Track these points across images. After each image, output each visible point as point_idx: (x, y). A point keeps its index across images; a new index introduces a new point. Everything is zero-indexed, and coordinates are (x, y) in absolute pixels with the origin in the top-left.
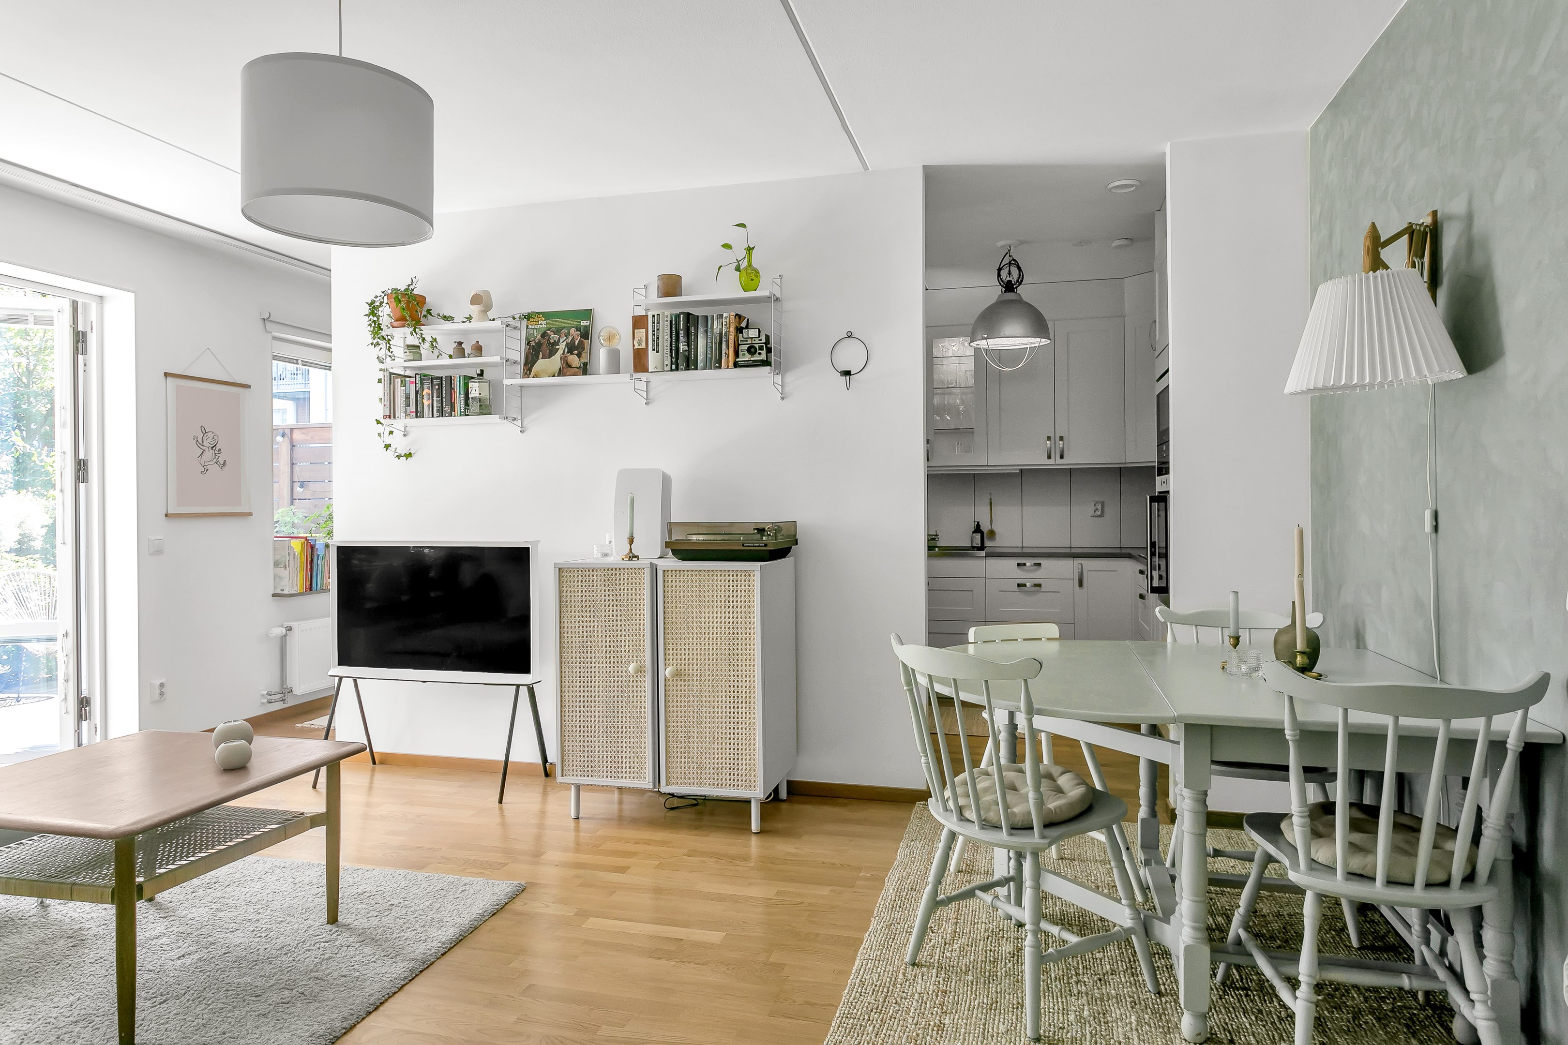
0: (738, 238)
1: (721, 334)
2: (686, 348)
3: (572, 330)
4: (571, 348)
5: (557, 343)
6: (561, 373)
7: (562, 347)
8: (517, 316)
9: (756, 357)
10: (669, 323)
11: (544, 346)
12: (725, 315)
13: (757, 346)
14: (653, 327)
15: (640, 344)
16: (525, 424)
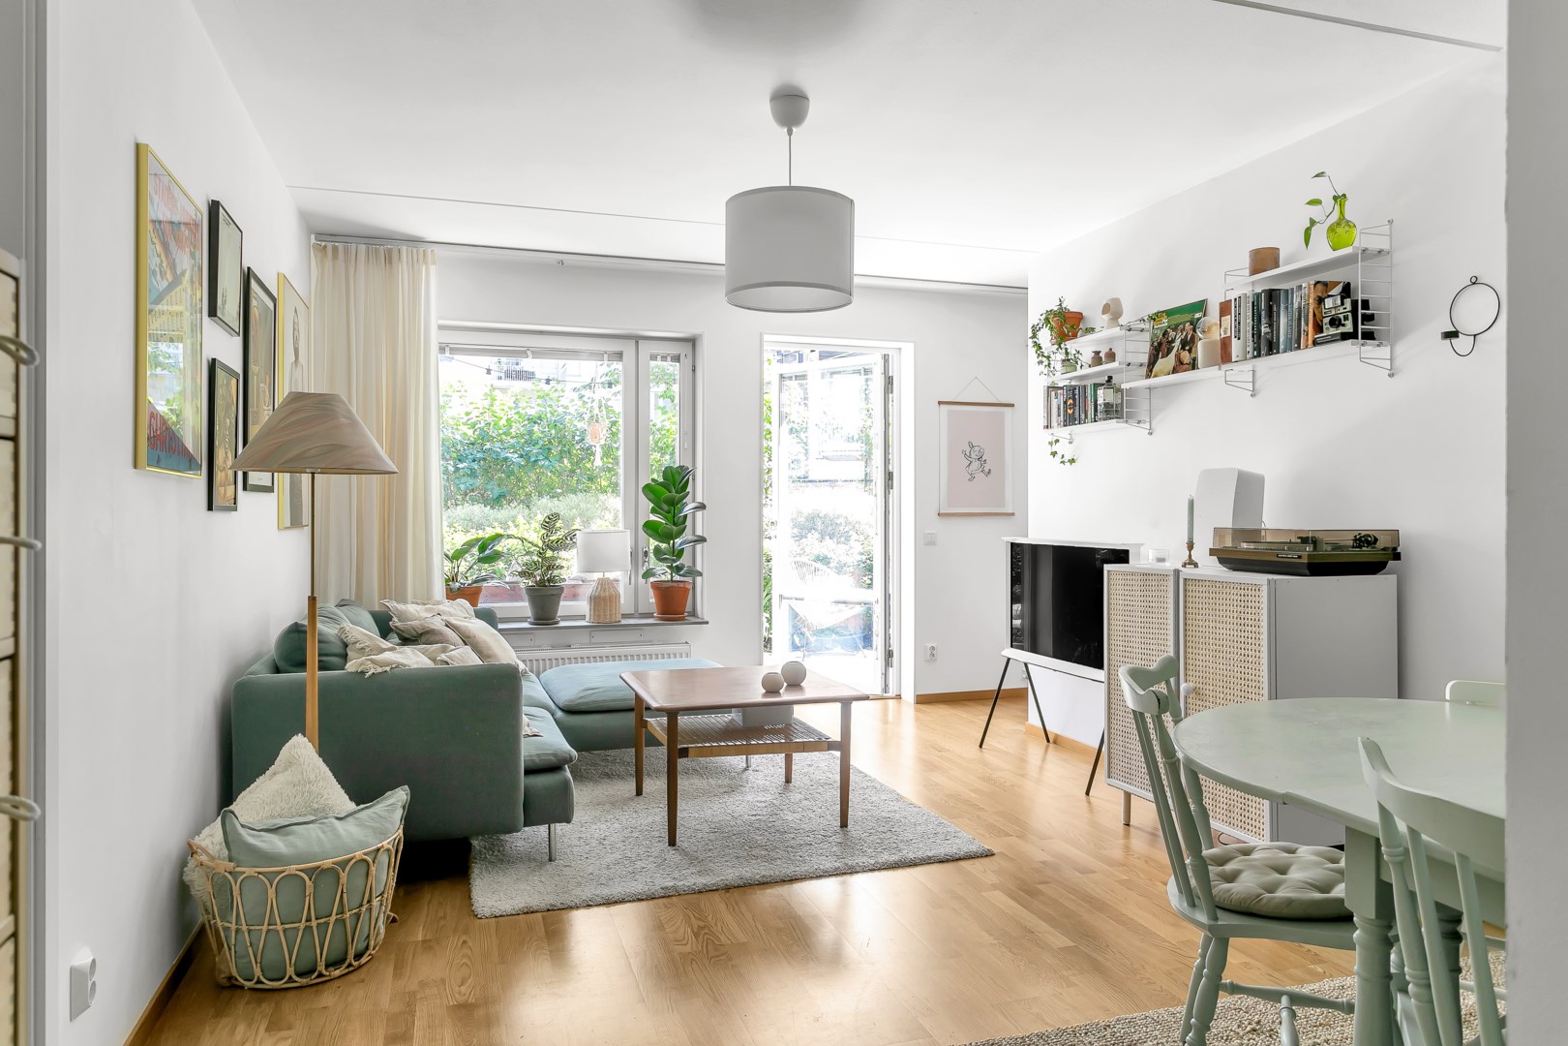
0: (1324, 191)
1: (1300, 308)
2: (1268, 330)
3: (1187, 324)
4: (1184, 344)
5: (1173, 341)
6: (1175, 371)
7: (1177, 344)
8: (1146, 318)
9: (1341, 330)
10: (1251, 305)
11: (1164, 345)
12: (1304, 285)
13: (1341, 316)
14: (1235, 311)
15: (1225, 333)
16: (1153, 426)
